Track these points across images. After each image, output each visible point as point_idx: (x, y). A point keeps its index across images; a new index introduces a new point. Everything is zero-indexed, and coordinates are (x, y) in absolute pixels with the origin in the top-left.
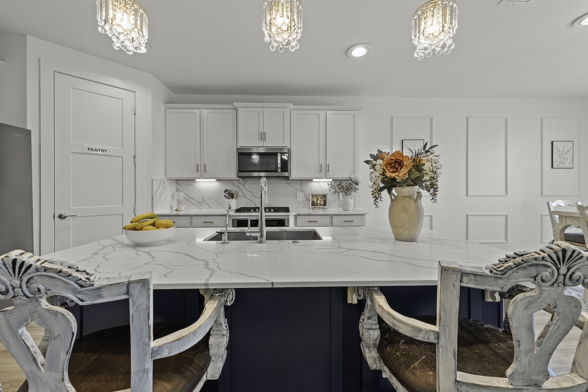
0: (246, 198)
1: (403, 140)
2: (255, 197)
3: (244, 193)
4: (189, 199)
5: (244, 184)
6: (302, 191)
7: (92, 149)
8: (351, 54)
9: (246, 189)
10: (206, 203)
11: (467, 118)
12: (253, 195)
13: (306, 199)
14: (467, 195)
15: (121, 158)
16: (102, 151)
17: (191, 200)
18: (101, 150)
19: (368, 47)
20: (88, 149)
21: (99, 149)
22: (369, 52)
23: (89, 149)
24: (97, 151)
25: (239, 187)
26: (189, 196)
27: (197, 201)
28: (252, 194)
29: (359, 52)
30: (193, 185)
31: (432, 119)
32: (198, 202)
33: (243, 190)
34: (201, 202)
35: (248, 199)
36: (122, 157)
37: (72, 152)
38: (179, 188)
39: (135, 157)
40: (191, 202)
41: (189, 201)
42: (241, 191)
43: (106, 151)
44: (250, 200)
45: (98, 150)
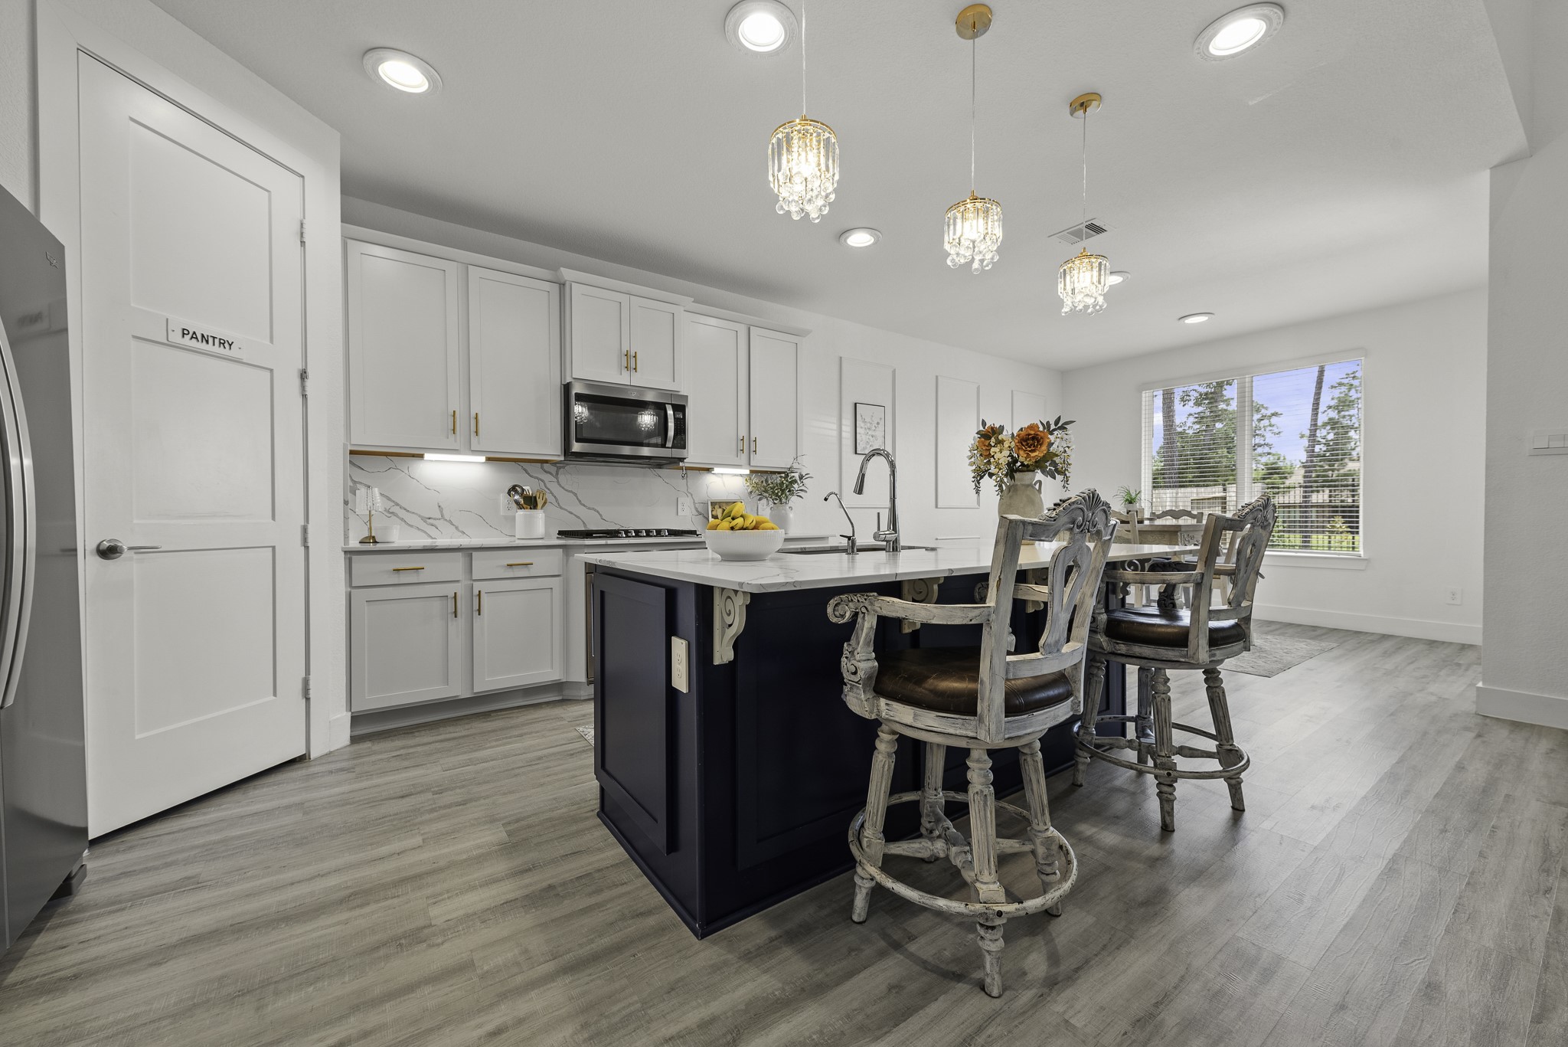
0: (561, 508)
1: (856, 404)
2: (584, 505)
3: (555, 497)
4: (396, 509)
5: (557, 474)
6: (689, 494)
7: (194, 333)
8: (845, 241)
9: (560, 485)
10: (450, 522)
11: (937, 377)
12: (580, 501)
13: (697, 511)
14: (937, 507)
15: (268, 374)
16: (222, 345)
17: (402, 513)
18: (217, 341)
19: (876, 234)
20: (184, 334)
21: (214, 338)
22: (876, 243)
23: (186, 332)
24: (207, 342)
25: (543, 481)
26: (394, 502)
27: (420, 516)
28: (578, 499)
29: (860, 240)
30: (407, 472)
31: (894, 372)
32: (425, 519)
33: (554, 487)
34: (435, 519)
35: (566, 510)
36: (271, 371)
37: (134, 337)
38: (358, 475)
39: (303, 375)
40: (402, 519)
41: (396, 515)
42: (549, 489)
43: (230, 345)
44: (572, 513)
45: (211, 340)
